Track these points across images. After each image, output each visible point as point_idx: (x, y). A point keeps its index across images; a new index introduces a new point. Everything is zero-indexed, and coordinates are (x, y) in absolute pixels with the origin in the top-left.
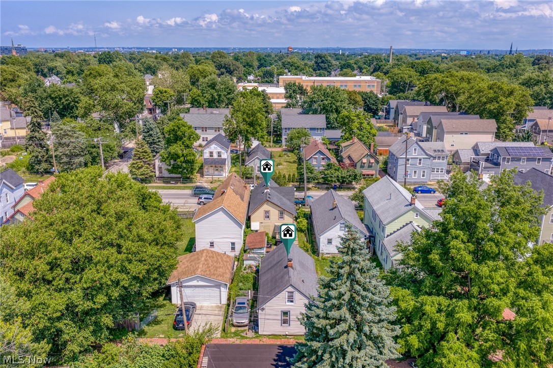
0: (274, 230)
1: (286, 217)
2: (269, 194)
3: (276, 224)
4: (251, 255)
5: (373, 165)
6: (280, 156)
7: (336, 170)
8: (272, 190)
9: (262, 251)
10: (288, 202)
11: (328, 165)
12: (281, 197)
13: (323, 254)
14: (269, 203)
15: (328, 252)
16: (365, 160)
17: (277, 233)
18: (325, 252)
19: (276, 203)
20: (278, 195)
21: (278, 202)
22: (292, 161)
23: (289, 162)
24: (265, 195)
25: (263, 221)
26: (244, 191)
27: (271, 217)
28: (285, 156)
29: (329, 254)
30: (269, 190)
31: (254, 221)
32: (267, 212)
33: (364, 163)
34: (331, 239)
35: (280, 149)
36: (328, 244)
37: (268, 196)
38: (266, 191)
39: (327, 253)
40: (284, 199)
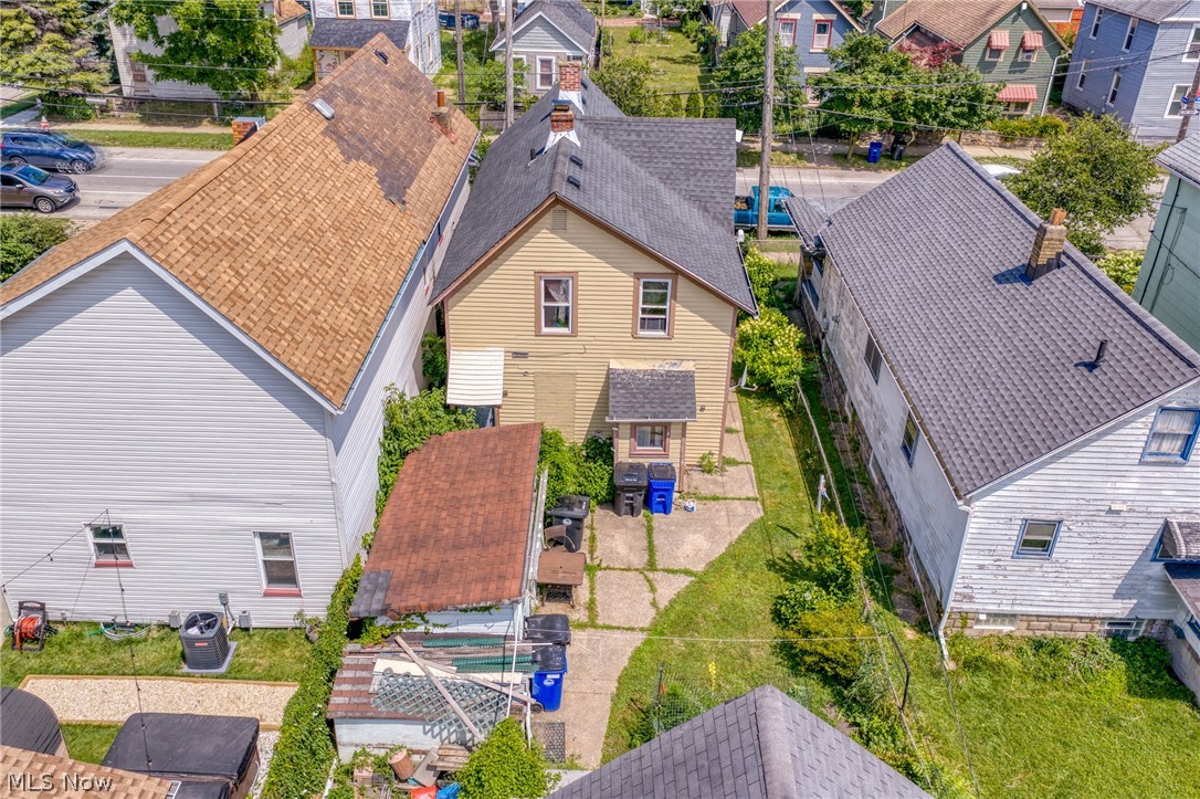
0: (603, 406)
1: (682, 315)
2: (576, 162)
3: (614, 365)
4: (400, 667)
5: (1034, 60)
6: (633, 41)
7: (887, 70)
8: (597, 139)
9: (499, 628)
10: (696, 220)
11: (853, 50)
12: (654, 182)
13: (965, 618)
14: (572, 218)
15: (1006, 609)
16: (1001, 38)
17: (625, 431)
18: (985, 603)
19: (619, 223)
20: (633, 167)
21: (635, 216)
22: (677, 55)
23: (666, 59)
24: (547, 167)
25: (528, 343)
26: (430, 141)
27: (584, 317)
28: (653, 40)
29: (1012, 617)
30: (572, 136)
31: (469, 344)
32: (553, 285)
33: (997, 52)
34: (1053, 526)
35: (632, 23)
36: (1017, 554)
37: (567, 169)
38: (553, 139)
39: (995, 617)
40: (671, 198)
